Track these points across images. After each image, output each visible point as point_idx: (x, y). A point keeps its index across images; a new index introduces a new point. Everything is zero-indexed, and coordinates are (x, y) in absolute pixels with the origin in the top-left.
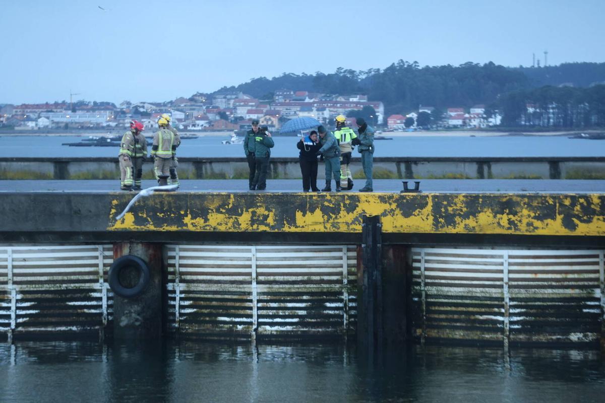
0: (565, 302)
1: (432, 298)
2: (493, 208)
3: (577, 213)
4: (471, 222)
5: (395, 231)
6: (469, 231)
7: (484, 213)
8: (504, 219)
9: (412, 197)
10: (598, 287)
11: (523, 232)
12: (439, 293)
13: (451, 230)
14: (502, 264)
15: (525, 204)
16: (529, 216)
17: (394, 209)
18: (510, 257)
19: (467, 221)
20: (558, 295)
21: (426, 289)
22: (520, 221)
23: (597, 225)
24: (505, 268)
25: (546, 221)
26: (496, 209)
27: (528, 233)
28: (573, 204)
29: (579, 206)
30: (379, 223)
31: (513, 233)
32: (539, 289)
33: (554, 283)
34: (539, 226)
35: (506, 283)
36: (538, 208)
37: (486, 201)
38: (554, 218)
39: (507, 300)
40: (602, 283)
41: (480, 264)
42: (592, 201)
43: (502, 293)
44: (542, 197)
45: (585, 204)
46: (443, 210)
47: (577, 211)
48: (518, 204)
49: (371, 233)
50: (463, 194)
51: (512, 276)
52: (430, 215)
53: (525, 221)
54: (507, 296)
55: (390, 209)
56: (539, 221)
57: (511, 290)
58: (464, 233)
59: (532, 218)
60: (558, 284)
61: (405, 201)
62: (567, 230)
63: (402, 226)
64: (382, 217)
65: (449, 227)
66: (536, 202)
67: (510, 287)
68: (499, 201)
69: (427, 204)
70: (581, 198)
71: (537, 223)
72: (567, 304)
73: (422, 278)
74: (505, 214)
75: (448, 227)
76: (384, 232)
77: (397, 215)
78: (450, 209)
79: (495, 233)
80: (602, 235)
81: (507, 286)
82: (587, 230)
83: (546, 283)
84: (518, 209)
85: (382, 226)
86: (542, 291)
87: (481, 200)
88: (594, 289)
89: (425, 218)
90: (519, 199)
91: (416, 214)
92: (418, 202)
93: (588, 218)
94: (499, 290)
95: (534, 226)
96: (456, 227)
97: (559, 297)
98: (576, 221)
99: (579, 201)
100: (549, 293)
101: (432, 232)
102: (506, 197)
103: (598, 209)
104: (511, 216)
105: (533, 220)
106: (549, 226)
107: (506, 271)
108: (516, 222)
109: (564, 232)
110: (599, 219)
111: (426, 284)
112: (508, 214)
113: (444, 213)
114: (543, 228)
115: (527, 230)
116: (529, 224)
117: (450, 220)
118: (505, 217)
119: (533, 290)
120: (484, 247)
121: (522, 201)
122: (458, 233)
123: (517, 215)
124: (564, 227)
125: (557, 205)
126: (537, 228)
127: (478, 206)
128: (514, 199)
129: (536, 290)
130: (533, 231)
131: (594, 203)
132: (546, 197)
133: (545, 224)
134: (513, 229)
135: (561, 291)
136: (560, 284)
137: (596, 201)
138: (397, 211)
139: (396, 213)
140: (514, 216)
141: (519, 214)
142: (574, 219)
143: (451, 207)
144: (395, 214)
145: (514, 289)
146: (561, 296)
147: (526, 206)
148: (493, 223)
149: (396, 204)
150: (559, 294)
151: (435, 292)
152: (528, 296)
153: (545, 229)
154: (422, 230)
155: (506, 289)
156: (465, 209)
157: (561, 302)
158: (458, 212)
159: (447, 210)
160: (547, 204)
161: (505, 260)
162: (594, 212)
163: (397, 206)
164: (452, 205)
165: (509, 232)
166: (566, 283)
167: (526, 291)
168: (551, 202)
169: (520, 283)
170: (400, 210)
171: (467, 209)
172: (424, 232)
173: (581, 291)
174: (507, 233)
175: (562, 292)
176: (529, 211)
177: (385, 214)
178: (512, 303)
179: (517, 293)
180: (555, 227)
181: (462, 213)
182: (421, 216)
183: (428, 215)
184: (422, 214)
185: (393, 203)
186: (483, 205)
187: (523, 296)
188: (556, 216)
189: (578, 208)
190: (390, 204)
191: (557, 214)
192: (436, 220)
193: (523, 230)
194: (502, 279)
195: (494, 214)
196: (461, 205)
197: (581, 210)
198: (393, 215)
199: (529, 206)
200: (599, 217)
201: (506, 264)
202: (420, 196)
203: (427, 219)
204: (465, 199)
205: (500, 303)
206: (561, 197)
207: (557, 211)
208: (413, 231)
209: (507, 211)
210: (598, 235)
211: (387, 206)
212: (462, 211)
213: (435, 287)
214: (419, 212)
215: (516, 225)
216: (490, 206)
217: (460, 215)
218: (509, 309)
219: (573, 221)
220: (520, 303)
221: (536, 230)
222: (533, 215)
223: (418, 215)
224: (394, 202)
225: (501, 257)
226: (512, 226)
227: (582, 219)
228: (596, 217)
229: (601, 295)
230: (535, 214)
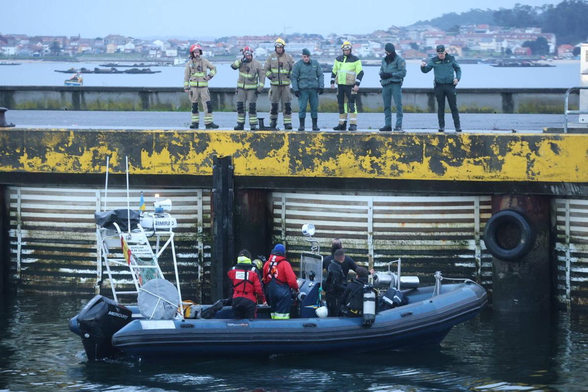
0: (435, 255)
1: (293, 250)
2: (354, 148)
3: (445, 155)
4: (330, 164)
5: (248, 173)
6: (329, 175)
7: (344, 154)
8: (367, 161)
9: (267, 136)
10: (472, 238)
11: (387, 176)
12: (300, 244)
13: (308, 173)
14: (366, 212)
15: (389, 144)
16: (394, 158)
17: (247, 149)
18: (375, 204)
19: (326, 164)
20: (427, 247)
21: (287, 239)
22: (384, 164)
23: (467, 169)
24: (370, 216)
25: (412, 164)
26: (358, 150)
27: (392, 178)
28: (441, 145)
29: (448, 147)
30: (231, 165)
31: (375, 177)
32: (407, 241)
33: (423, 234)
34: (404, 170)
35: (371, 234)
36: (404, 149)
37: (347, 141)
38: (420, 161)
39: (371, 252)
40: (477, 233)
41: (343, 212)
42: (462, 141)
43: (366, 244)
44: (408, 136)
45: (454, 145)
46: (300, 150)
47: (446, 152)
48: (382, 144)
49: (221, 176)
50: (323, 133)
51: (377, 225)
52: (286, 156)
53: (389, 163)
54: (371, 248)
55: (243, 149)
56: (405, 164)
57: (376, 241)
58: (324, 176)
59: (397, 160)
60: (427, 234)
61: (259, 140)
62: (434, 174)
63: (256, 169)
64: (234, 159)
65: (307, 169)
66: (402, 142)
67: (374, 238)
68: (361, 142)
69: (283, 143)
70: (451, 138)
71: (402, 166)
72: (436, 257)
73: (282, 226)
74: (368, 155)
75: (305, 170)
76: (236, 174)
77: (250, 155)
78: (308, 149)
79: (357, 177)
80: (472, 180)
81: (372, 236)
82: (456, 174)
83: (414, 234)
84: (382, 150)
85: (234, 168)
86: (411, 242)
87: (341, 139)
88: (467, 241)
89: (280, 160)
90: (382, 139)
91: (271, 155)
92: (274, 142)
93: (457, 160)
94: (363, 241)
95: (399, 169)
96: (315, 170)
97: (428, 249)
98: (444, 164)
99: (447, 141)
100: (418, 245)
101: (289, 176)
102: (369, 136)
103: (469, 151)
104: (374, 158)
105: (398, 163)
106: (415, 169)
107: (370, 220)
108: (379, 165)
109: (431, 176)
110: (469, 162)
111: (287, 233)
112: (371, 156)
113: (302, 153)
114: (408, 172)
115: (391, 174)
116: (394, 167)
117: (308, 162)
118: (367, 159)
119: (400, 241)
120: (347, 193)
121: (386, 141)
122: (317, 176)
123: (381, 157)
124: (431, 171)
125: (425, 145)
126: (402, 172)
127: (339, 147)
128: (378, 138)
129: (403, 241)
130: (398, 175)
131: (465, 144)
132: (412, 136)
133: (411, 168)
134: (376, 172)
135: (431, 242)
136: (430, 234)
137: (466, 141)
138: (251, 152)
139: (249, 153)
140: (377, 158)
141: (383, 156)
142: (442, 162)
143: (309, 147)
144: (249, 155)
145: (379, 241)
146: (431, 248)
147: (390, 146)
148: (355, 166)
149: (250, 143)
150: (428, 245)
151: (296, 242)
152: (394, 248)
153: (411, 172)
154: (278, 173)
155: (370, 240)
156: (324, 150)
157: (431, 255)
158: (316, 153)
159: (304, 151)
160: (413, 144)
161: (369, 207)
162: (464, 154)
163: (251, 146)
164: (310, 145)
165: (372, 176)
166: (436, 234)
167: (393, 242)
168: (417, 143)
169: (386, 233)
170: (254, 150)
171: (326, 149)
172: (280, 175)
173: (454, 243)
174: (369, 177)
175: (432, 244)
176: (394, 153)
177: (237, 155)
178: (376, 256)
179: (382, 245)
180: (421, 171)
181: (321, 154)
182: (276, 157)
183: (284, 156)
184: (277, 155)
185: (246, 142)
186: (344, 146)
187: (389, 248)
188: (423, 158)
189: (447, 149)
190: (243, 144)
191: (424, 156)
192: (292, 161)
193: (387, 173)
194: (366, 229)
195: (355, 155)
196: (320, 145)
197: (450, 152)
198: (247, 155)
199: (394, 146)
200: (469, 160)
201: (370, 212)
202: (276, 135)
203: (283, 160)
204: (324, 138)
205: (364, 256)
206: (428, 137)
207: (424, 153)
208: (267, 174)
209: (370, 153)
210: (468, 180)
211: (239, 146)
212: (320, 151)
213: (295, 237)
214: (275, 152)
215: (379, 168)
216: (352, 146)
217: (318, 156)
218: (374, 263)
219: (442, 164)
220: (385, 256)
221: (400, 174)
222: (397, 156)
223: (274, 156)
224: (248, 141)
225: (365, 203)
226: (375, 169)
227: (451, 161)
228: (466, 160)
229: (475, 247)
230: (400, 156)
